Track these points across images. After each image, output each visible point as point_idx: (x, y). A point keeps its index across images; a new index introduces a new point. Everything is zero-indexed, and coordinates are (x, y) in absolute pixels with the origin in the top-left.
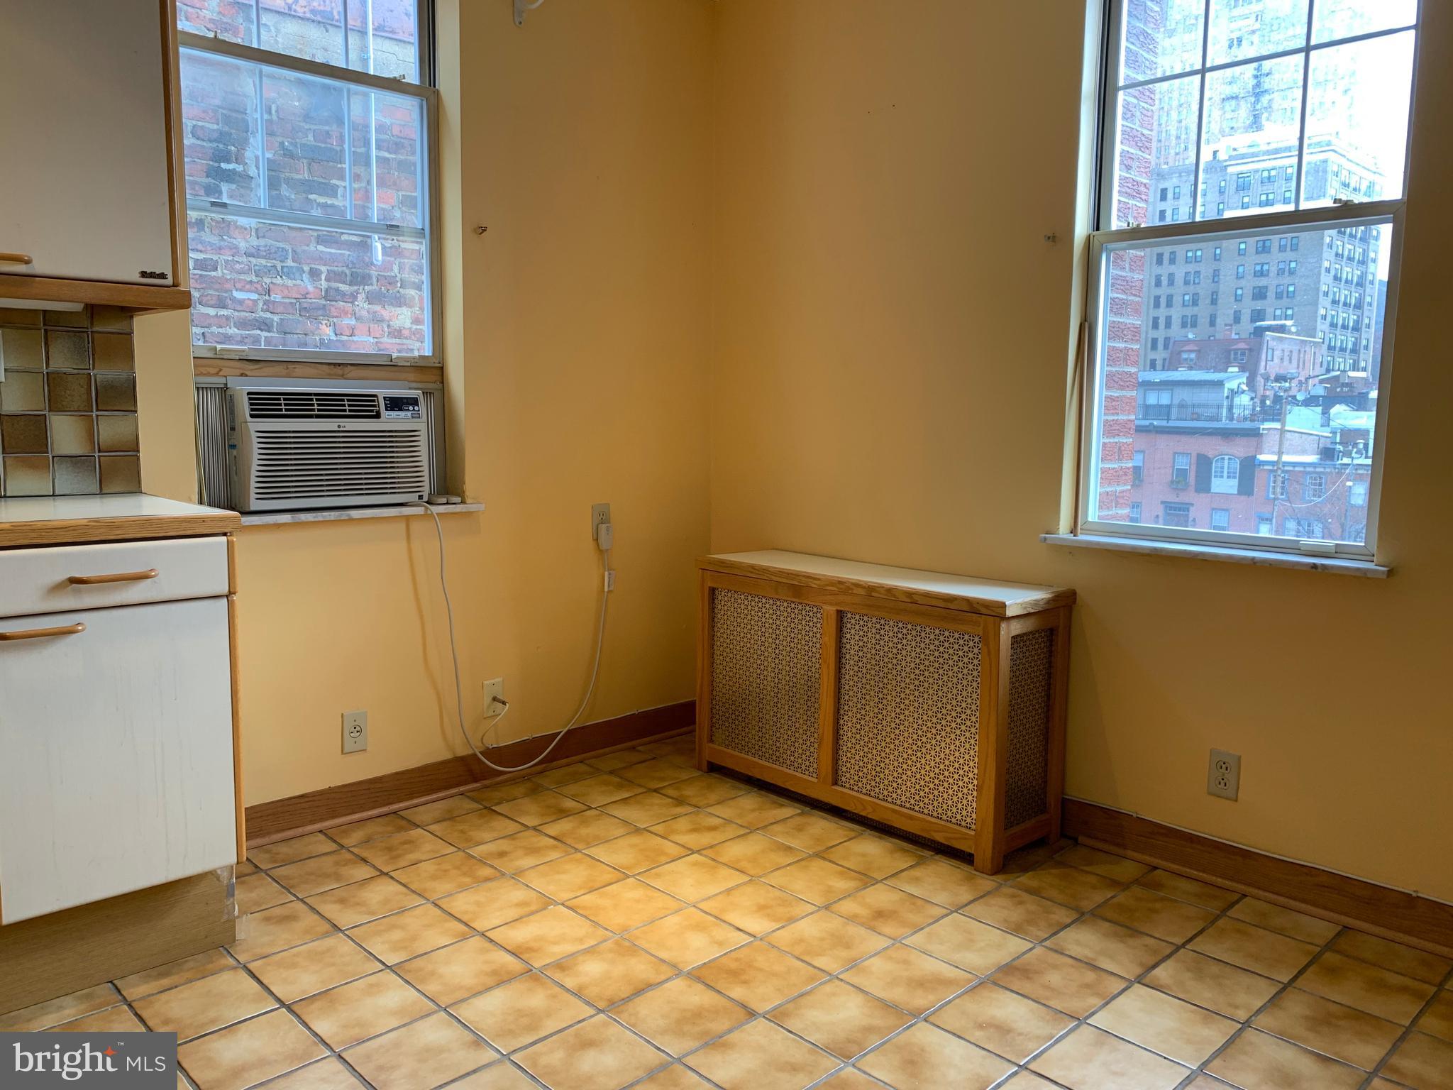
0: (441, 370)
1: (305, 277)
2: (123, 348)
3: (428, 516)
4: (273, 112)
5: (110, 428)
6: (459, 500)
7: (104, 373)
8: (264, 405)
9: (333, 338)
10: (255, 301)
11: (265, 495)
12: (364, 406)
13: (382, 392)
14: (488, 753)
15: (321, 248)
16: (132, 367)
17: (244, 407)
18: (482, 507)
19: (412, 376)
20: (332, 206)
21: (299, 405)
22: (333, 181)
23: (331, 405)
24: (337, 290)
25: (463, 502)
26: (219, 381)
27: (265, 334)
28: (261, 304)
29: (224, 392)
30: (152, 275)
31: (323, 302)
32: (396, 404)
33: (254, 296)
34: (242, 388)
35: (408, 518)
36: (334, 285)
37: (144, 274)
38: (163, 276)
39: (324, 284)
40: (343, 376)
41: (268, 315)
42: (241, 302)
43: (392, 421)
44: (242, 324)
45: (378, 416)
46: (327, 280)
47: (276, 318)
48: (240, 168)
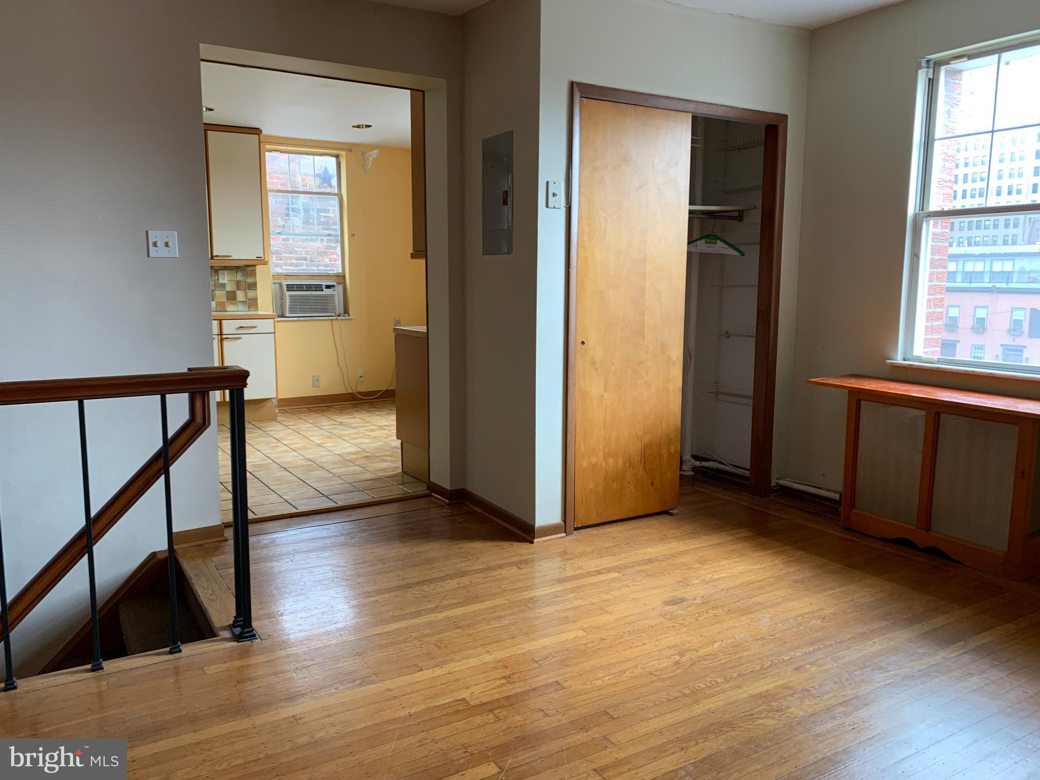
0: (344, 276)
1: (319, 242)
2: (254, 274)
3: (337, 319)
4: (308, 186)
5: (251, 294)
6: (347, 315)
7: (249, 280)
8: (290, 288)
9: (329, 262)
10: (302, 251)
11: (290, 312)
12: (319, 288)
13: (324, 283)
14: (359, 393)
15: (324, 231)
16: (256, 279)
17: (285, 288)
18: (354, 318)
19: (335, 278)
20: (328, 216)
21: (300, 288)
22: (328, 208)
23: (309, 288)
24: (330, 246)
25: (349, 316)
26: (278, 281)
27: (305, 262)
28: (304, 252)
29: (280, 284)
30: (259, 257)
31: (325, 250)
32: (328, 287)
33: (302, 249)
34: (285, 283)
35: (332, 320)
36: (329, 244)
37: (257, 257)
38: (261, 257)
39: (325, 244)
40: (314, 279)
41: (306, 256)
42: (297, 252)
43: (327, 292)
44: (297, 259)
45: (322, 290)
46: (326, 242)
47: (309, 256)
48: (296, 207)
